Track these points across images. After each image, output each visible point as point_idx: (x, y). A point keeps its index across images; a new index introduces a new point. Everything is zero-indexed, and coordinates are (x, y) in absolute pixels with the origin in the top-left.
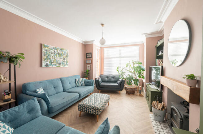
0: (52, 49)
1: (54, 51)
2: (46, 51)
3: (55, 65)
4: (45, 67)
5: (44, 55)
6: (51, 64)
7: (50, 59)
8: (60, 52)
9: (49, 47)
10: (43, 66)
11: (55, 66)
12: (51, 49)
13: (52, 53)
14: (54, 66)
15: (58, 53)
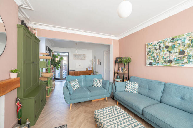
0: (157, 44)
1: (160, 46)
2: (149, 50)
3: (162, 63)
4: (149, 65)
5: (148, 54)
6: (156, 63)
7: (154, 57)
8: (170, 45)
9: (153, 44)
10: (147, 65)
11: (162, 65)
12: (155, 45)
13: (156, 50)
14: (159, 65)
15: (167, 47)
